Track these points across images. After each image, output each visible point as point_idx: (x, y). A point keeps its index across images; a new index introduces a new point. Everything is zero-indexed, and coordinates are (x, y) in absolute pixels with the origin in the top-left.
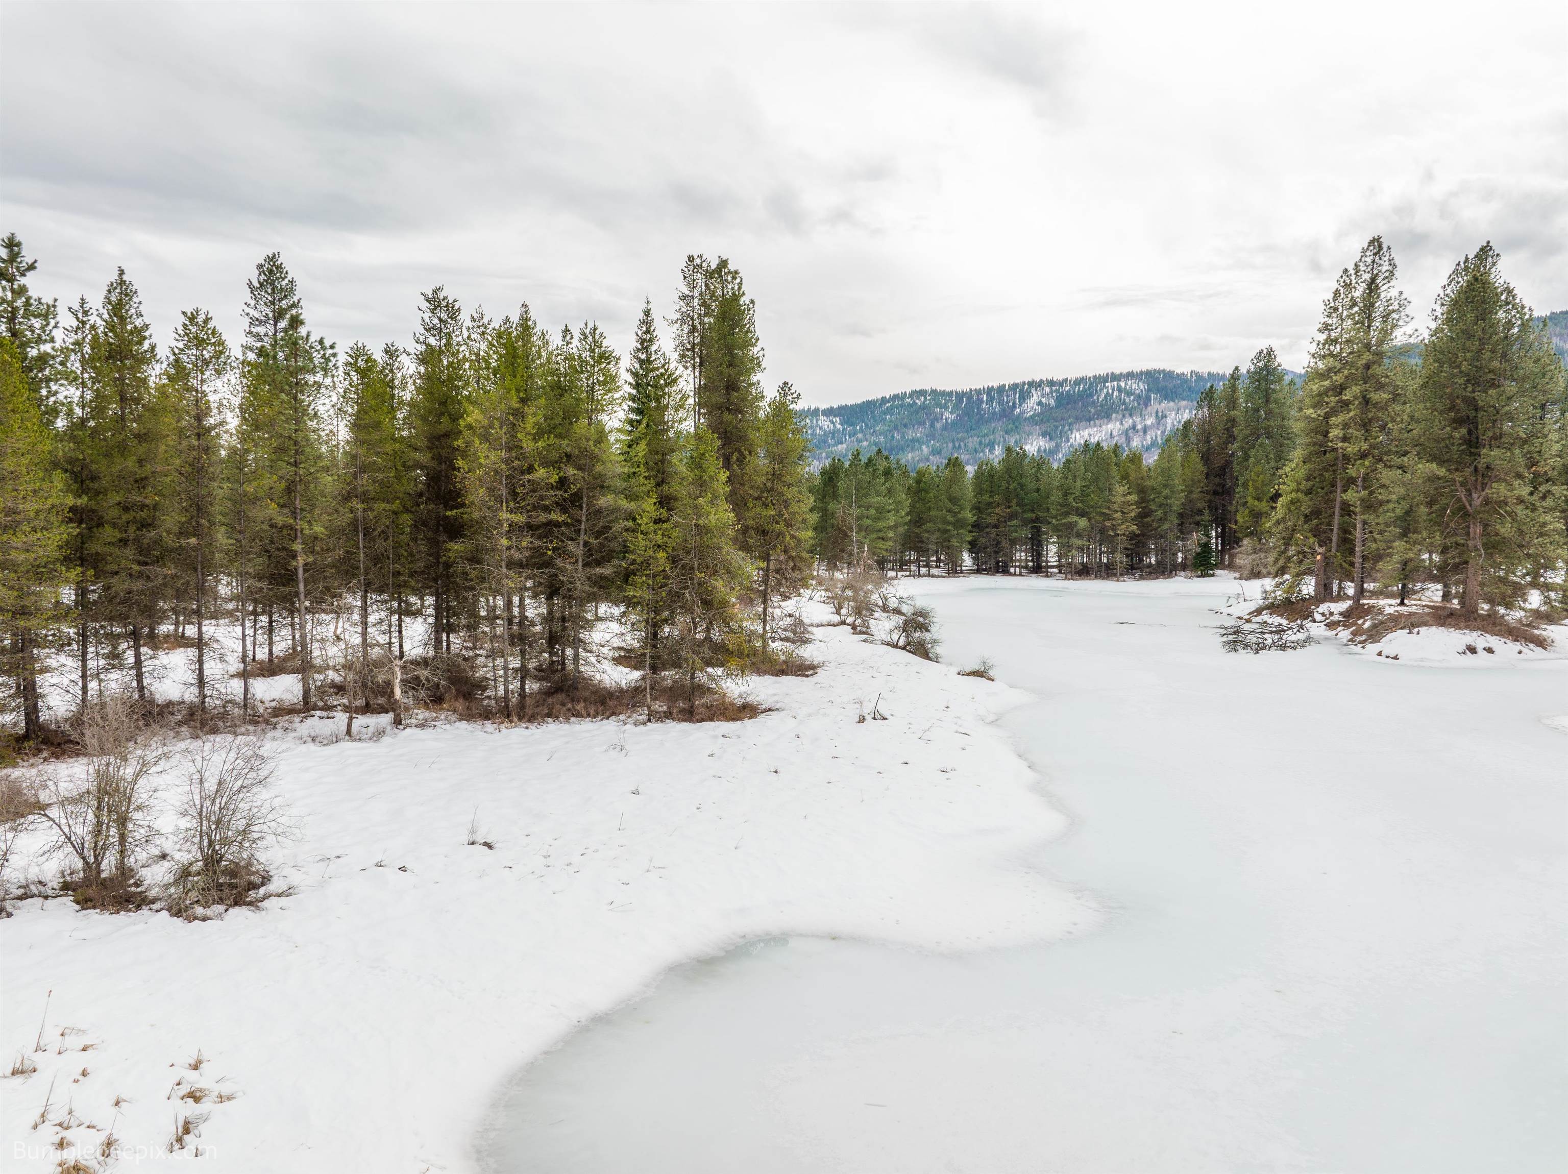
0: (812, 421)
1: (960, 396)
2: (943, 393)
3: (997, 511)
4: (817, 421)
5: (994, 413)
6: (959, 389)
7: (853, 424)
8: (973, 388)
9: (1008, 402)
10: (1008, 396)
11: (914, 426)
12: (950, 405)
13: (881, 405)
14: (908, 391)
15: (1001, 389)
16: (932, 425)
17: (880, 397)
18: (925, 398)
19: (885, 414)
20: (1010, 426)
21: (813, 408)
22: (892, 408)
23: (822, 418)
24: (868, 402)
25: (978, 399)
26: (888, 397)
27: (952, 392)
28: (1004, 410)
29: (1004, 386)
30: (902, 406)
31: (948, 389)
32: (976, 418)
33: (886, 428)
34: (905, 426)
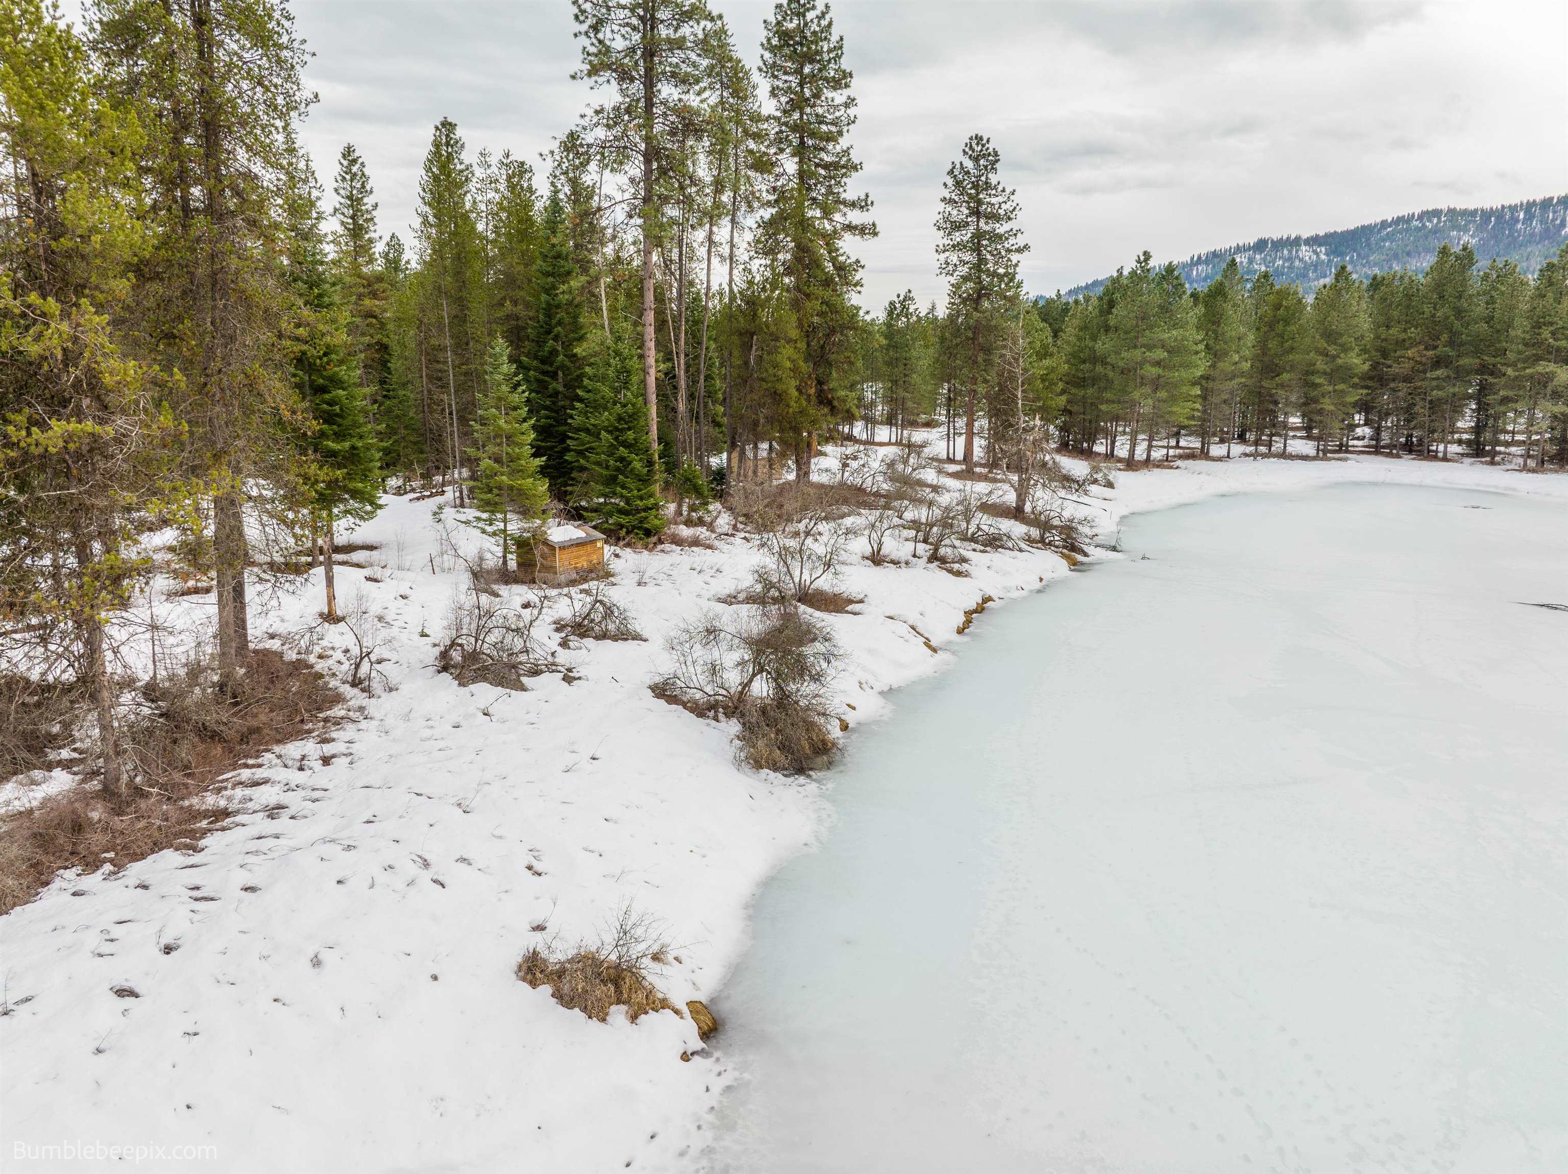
0: (1290, 252)
1: (1487, 215)
2: (1465, 213)
3: (1410, 353)
4: (1297, 251)
5: (1532, 235)
6: (1487, 206)
8: (1507, 204)
9: (1554, 220)
10: (1554, 212)
11: (1419, 254)
12: (1472, 226)
13: (1379, 231)
14: (1417, 211)
15: (1546, 204)
17: (1379, 220)
18: (1439, 221)
19: (1384, 240)
20: (1552, 251)
21: (1293, 237)
22: (1393, 233)
23: (1304, 248)
24: (1363, 227)
25: (1512, 218)
26: (1390, 220)
27: (1476, 210)
28: (1547, 230)
29: (1552, 199)
30: (1407, 230)
31: (1471, 207)
32: (1506, 241)
33: (1384, 257)
34: (1408, 254)
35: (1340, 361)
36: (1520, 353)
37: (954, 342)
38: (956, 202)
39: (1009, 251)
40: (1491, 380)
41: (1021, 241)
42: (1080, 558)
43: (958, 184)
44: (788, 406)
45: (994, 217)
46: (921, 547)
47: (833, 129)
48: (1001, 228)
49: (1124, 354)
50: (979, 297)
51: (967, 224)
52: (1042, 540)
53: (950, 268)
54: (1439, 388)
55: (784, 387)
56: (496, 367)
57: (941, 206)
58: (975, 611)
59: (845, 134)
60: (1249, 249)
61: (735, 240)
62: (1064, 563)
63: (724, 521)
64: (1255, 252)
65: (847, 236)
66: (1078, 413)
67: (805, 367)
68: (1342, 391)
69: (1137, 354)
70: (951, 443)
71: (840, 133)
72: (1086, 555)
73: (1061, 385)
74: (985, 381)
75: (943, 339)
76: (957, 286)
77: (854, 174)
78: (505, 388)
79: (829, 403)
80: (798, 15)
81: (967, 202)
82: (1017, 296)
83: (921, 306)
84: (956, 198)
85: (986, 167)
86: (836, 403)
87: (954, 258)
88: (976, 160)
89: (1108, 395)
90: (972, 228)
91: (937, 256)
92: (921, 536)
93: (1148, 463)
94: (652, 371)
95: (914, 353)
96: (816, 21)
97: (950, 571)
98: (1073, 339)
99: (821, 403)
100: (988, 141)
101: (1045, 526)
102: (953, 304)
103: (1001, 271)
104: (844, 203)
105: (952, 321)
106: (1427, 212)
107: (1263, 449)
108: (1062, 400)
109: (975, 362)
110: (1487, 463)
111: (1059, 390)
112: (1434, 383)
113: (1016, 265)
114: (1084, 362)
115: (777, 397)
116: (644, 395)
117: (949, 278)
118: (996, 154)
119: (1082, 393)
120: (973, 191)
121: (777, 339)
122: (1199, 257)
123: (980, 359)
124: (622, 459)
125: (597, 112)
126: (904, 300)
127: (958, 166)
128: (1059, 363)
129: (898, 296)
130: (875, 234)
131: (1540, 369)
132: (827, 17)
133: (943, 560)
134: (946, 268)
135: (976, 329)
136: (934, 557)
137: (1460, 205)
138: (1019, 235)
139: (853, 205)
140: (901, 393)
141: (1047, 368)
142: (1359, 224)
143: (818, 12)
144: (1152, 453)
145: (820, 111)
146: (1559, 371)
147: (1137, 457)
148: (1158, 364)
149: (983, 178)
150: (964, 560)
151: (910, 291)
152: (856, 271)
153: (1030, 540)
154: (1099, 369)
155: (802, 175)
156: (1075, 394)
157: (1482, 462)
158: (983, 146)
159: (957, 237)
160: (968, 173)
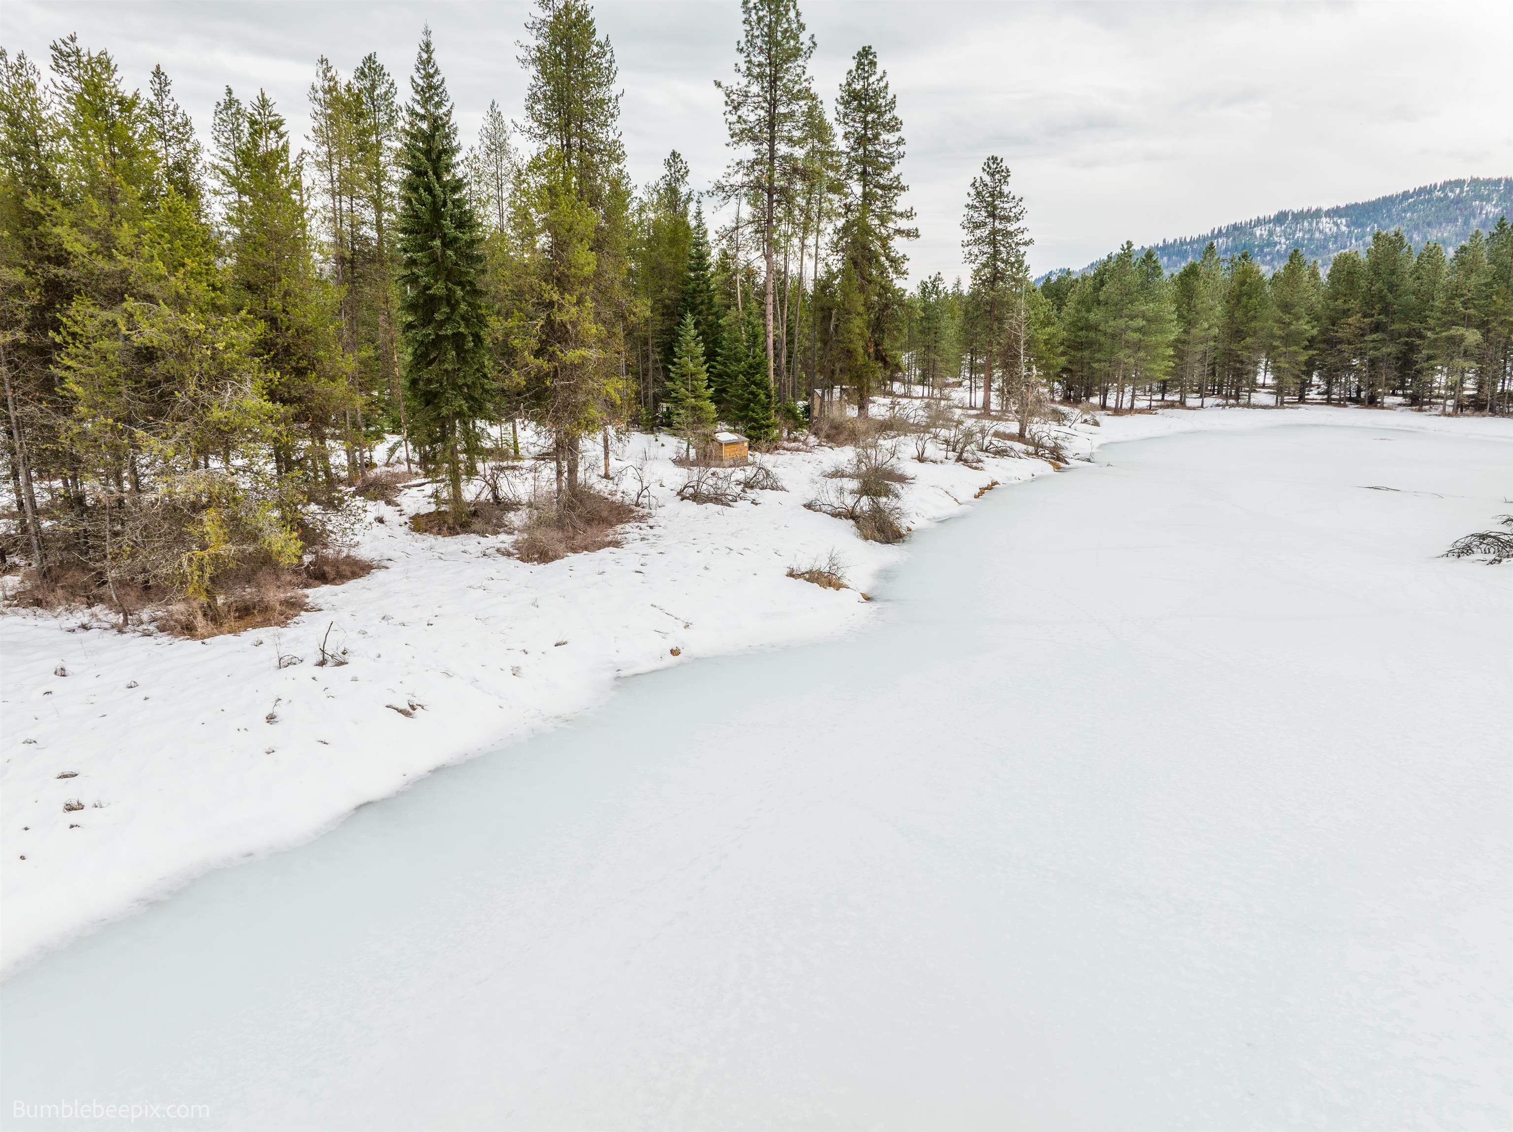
0: (1310, 224)
2: (1488, 182)
3: (1351, 320)
4: (1317, 223)
7: (1362, 225)
11: (1441, 224)
12: (1495, 196)
13: (1401, 202)
14: (1439, 183)
16: (1466, 222)
17: (1400, 191)
18: (1462, 192)
19: (1405, 211)
21: (1314, 209)
22: (1415, 204)
23: (1324, 220)
24: (1385, 198)
27: (1500, 180)
30: (1428, 201)
31: (1495, 176)
34: (1429, 224)
35: (1292, 327)
36: (1439, 319)
37: (975, 314)
38: (977, 207)
39: (1017, 244)
40: (1418, 342)
41: (1026, 237)
42: (1062, 465)
43: (978, 194)
44: (856, 360)
45: (1008, 219)
46: (951, 454)
47: (888, 161)
48: (1012, 227)
49: (1111, 323)
50: (995, 280)
51: (986, 223)
52: (1036, 453)
53: (973, 258)
54: (1375, 349)
55: (854, 346)
56: (687, 332)
57: (966, 211)
58: (987, 489)
59: (897, 164)
60: (1270, 221)
61: (819, 243)
62: (1051, 466)
63: (812, 440)
64: (1275, 225)
65: (897, 238)
66: (1077, 372)
67: (868, 334)
68: (1295, 352)
69: (1121, 323)
70: (973, 394)
71: (893, 163)
72: (1067, 463)
73: (1061, 349)
74: (999, 344)
75: (967, 312)
76: (977, 272)
77: (902, 193)
78: (693, 344)
79: (884, 360)
80: (864, 78)
81: (986, 207)
82: (1025, 277)
83: (948, 285)
84: (977, 205)
85: (1000, 181)
86: (888, 359)
87: (975, 250)
88: (992, 175)
89: (1098, 356)
90: (989, 227)
91: (962, 249)
92: (950, 448)
93: (1132, 410)
94: (771, 335)
95: (943, 324)
96: (876, 83)
97: (971, 467)
98: (1072, 311)
99: (877, 359)
100: (1001, 161)
101: (1038, 445)
102: (974, 285)
103: (1013, 259)
104: (895, 213)
105: (973, 299)
106: (1450, 182)
107: (1232, 401)
108: (1062, 361)
109: (991, 329)
110: (1415, 410)
111: (1059, 352)
112: (1371, 345)
113: (1024, 254)
114: (1082, 329)
115: (850, 353)
116: (765, 350)
117: (972, 265)
118: (1008, 171)
119: (1080, 354)
120: (990, 199)
121: (849, 313)
122: (1220, 230)
123: (995, 328)
124: (752, 393)
125: (738, 164)
126: (935, 281)
127: (979, 180)
128: (1060, 331)
129: (930, 277)
130: (918, 236)
131: (1452, 332)
132: (885, 80)
133: (966, 461)
134: (970, 258)
135: (992, 304)
136: (959, 459)
137: (1483, 175)
138: (1025, 232)
139: (901, 215)
140: (932, 356)
141: (1049, 334)
142: (1381, 195)
143: (877, 76)
144: (1135, 402)
145: (878, 147)
146: (1467, 333)
147: (1124, 406)
148: (1139, 330)
149: (998, 189)
150: (979, 461)
151: (939, 273)
152: (903, 263)
153: (1028, 454)
154: (1092, 334)
155: (865, 195)
156: (1074, 356)
157: (1412, 410)
158: (998, 164)
159: (978, 233)
160: (986, 185)
